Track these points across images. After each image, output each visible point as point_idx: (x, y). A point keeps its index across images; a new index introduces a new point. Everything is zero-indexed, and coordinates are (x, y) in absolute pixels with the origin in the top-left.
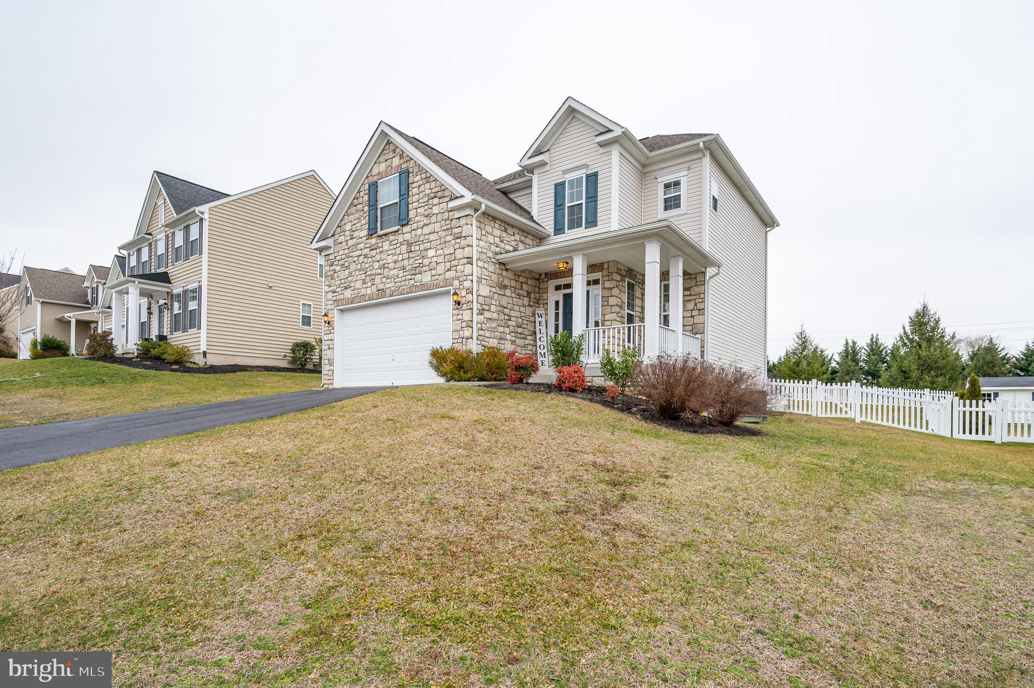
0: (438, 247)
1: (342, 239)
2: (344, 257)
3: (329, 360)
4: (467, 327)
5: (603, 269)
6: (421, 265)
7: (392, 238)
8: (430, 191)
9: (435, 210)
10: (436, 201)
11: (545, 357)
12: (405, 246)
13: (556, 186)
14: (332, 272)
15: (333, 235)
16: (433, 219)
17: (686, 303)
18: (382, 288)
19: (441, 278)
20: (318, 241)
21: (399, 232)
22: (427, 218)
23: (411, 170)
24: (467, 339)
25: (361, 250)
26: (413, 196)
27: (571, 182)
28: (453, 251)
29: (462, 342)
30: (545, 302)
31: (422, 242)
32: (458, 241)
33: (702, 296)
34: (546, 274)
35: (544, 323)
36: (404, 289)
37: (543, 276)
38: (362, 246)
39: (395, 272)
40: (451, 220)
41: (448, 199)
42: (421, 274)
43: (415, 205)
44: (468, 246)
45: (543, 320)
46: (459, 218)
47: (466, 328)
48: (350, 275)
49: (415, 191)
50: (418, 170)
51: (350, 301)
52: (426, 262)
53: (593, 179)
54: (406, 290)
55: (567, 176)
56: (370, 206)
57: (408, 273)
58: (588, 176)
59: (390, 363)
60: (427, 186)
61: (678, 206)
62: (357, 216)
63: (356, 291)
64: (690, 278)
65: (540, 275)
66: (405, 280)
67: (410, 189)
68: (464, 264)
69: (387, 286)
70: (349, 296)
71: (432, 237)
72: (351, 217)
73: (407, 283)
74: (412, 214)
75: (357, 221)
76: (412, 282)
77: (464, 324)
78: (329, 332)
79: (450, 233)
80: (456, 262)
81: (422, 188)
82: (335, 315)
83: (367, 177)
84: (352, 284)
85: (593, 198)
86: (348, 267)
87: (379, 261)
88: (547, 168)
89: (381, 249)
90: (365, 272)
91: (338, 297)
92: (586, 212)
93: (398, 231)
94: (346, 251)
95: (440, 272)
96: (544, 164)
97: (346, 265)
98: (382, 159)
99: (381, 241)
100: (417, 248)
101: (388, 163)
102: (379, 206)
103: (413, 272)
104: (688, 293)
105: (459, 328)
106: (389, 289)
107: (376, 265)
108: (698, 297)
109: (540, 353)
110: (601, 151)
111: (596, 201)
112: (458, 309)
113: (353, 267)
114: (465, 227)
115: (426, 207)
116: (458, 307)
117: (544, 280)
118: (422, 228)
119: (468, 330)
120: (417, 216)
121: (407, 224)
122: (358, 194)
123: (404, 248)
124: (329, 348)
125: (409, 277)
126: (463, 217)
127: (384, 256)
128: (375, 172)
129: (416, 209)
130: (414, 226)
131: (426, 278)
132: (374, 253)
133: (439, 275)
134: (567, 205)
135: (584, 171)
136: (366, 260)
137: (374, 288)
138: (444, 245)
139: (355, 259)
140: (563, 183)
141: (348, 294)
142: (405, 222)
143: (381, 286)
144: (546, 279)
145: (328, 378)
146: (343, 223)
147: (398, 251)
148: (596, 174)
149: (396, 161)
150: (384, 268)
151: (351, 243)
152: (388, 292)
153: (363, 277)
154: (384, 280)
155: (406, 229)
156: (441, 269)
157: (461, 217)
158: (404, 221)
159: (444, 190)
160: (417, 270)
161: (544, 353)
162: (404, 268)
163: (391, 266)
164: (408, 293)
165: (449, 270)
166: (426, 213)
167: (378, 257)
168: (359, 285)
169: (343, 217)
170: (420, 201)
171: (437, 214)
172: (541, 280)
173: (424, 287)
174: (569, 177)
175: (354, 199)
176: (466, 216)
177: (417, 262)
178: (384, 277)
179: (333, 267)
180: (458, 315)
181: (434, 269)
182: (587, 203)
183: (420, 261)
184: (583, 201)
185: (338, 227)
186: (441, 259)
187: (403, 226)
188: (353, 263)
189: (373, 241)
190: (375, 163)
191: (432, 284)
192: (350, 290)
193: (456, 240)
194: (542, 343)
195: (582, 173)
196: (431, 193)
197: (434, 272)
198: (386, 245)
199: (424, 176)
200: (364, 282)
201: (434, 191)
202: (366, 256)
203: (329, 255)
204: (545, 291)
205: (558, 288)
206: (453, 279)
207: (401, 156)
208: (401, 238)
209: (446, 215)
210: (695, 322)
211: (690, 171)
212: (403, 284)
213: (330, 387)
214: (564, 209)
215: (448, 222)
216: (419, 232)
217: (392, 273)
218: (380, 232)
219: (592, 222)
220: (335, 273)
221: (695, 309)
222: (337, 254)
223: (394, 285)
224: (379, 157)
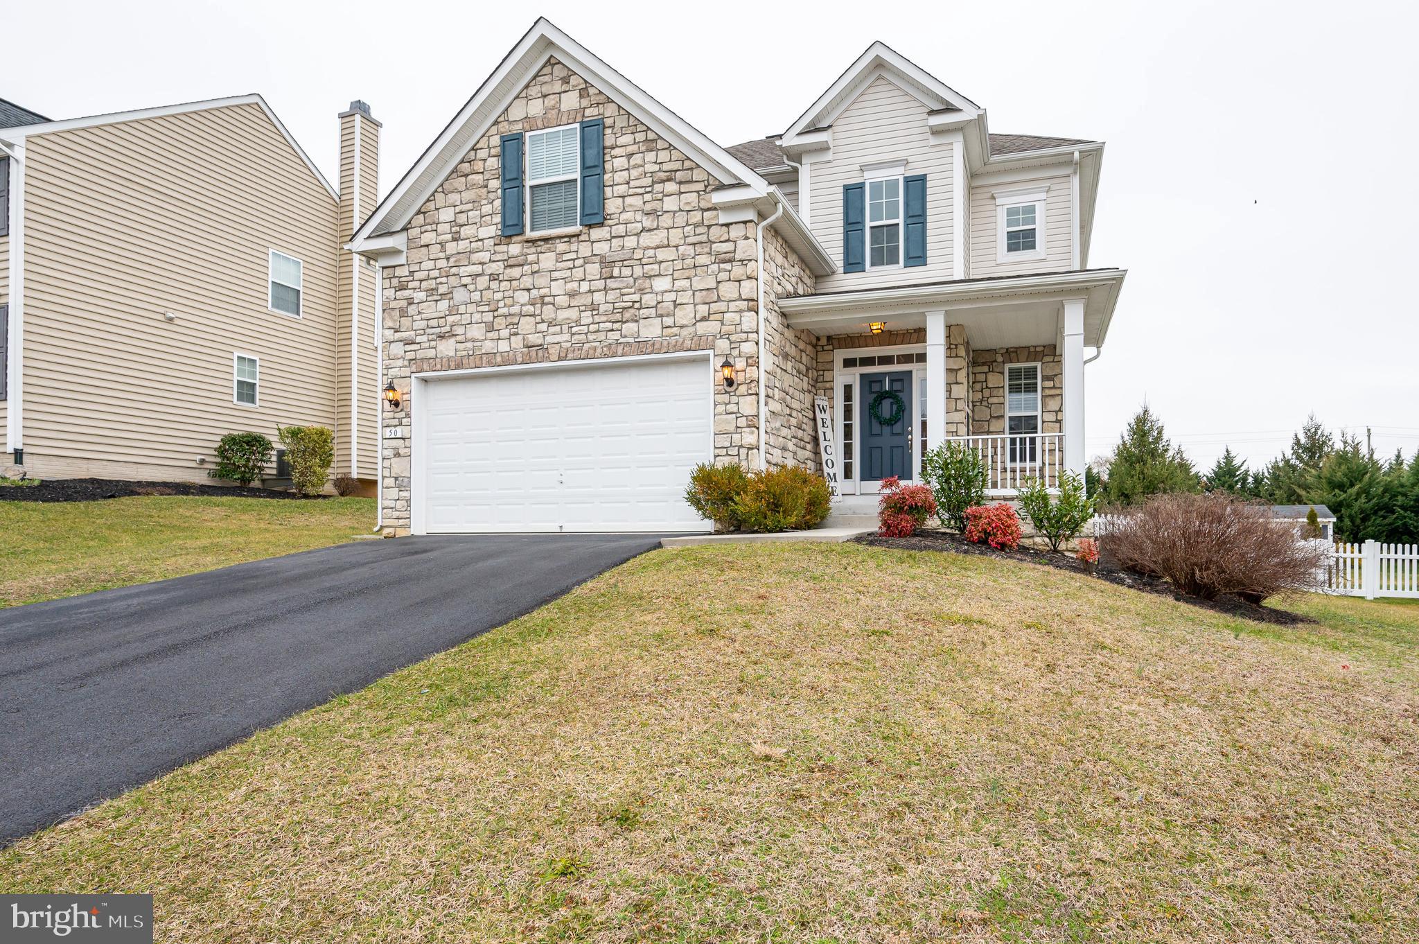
0: (676, 275)
1: (428, 238)
2: (435, 273)
3: (396, 479)
4: (749, 426)
6: (637, 305)
7: (561, 247)
8: (656, 168)
9: (670, 204)
10: (671, 187)
11: (836, 481)
12: (597, 265)
13: (847, 189)
14: (404, 303)
15: (405, 229)
16: (666, 221)
17: (1047, 400)
18: (539, 342)
19: (685, 332)
20: (369, 237)
21: (581, 238)
22: (651, 217)
23: (608, 122)
24: (750, 449)
25: (483, 264)
26: (614, 171)
27: (876, 187)
28: (714, 285)
29: (738, 455)
30: (828, 385)
31: (638, 262)
32: (727, 266)
34: (829, 338)
35: (828, 423)
36: (595, 349)
37: (824, 341)
38: (485, 256)
39: (573, 314)
40: (709, 227)
41: (700, 187)
42: (636, 321)
43: (622, 189)
44: (749, 278)
45: (827, 416)
46: (727, 225)
47: (748, 430)
48: (453, 310)
49: (620, 163)
50: (625, 124)
51: (452, 364)
52: (649, 299)
53: (917, 186)
54: (599, 351)
55: (867, 175)
56: (505, 181)
57: (604, 318)
58: (908, 181)
59: (554, 488)
60: (651, 156)
61: (1031, 246)
62: (467, 195)
63: (469, 345)
64: (1053, 362)
65: (818, 339)
66: (598, 331)
67: (607, 158)
68: (741, 311)
69: (549, 339)
70: (452, 354)
71: (662, 254)
72: (454, 198)
73: (602, 336)
74: (612, 206)
75: (470, 206)
76: (616, 335)
77: (742, 422)
78: (396, 422)
79: (707, 250)
80: (722, 306)
81: (637, 159)
82: (412, 390)
83: (496, 123)
84: (460, 330)
85: (917, 217)
86: (448, 295)
87: (528, 290)
88: (829, 156)
89: (536, 268)
90: (493, 307)
91: (420, 354)
92: (907, 239)
93: (578, 235)
94: (442, 263)
95: (685, 322)
96: (823, 148)
97: (440, 291)
98: (534, 91)
99: (533, 250)
100: (626, 272)
101: (550, 101)
102: (529, 183)
103: (618, 317)
104: (1050, 384)
105: (732, 428)
106: (557, 346)
107: (522, 297)
109: (828, 474)
110: (933, 141)
111: (924, 223)
112: (726, 392)
113: (460, 295)
114: (741, 243)
115: (648, 197)
116: (728, 389)
117: (826, 348)
118: (638, 235)
119: (752, 433)
120: (624, 210)
121: (601, 225)
122: (473, 153)
123: (594, 269)
124: (397, 455)
125: (609, 325)
126: (736, 223)
127: (541, 281)
128: (517, 113)
129: (623, 197)
130: (621, 229)
131: (651, 330)
132: (516, 272)
133: (682, 327)
134: (868, 224)
135: (901, 170)
136: (494, 285)
137: (517, 342)
138: (692, 272)
139: (465, 281)
140: (861, 187)
141: (447, 348)
142: (598, 219)
143: (535, 339)
144: (830, 347)
145: (396, 514)
146: (431, 205)
147: (578, 273)
148: (922, 179)
149: (571, 101)
150: (543, 304)
151: (451, 248)
152: (554, 351)
153: (488, 317)
154: (543, 327)
155: (596, 233)
156: (684, 315)
157: (731, 224)
158: (594, 217)
159: (691, 169)
160: (626, 313)
161: (834, 474)
162: (594, 308)
163: (562, 300)
164: (606, 356)
165: (704, 319)
166: (648, 207)
167: (527, 282)
168: (476, 332)
169: (433, 195)
170: (632, 184)
171: (675, 212)
172: (819, 348)
173: (642, 346)
174: (871, 177)
175: (462, 161)
176: (745, 222)
177: (626, 298)
178: (543, 321)
179: (406, 293)
180: (726, 404)
181: (668, 315)
182: (907, 225)
183: (636, 297)
184: (901, 221)
185: (419, 212)
186: (686, 297)
187: (590, 226)
188: (462, 289)
189: (515, 249)
190: (517, 97)
191: (665, 343)
192: (452, 340)
193: (722, 266)
194: (829, 457)
195: (898, 174)
196: (660, 170)
197: (668, 321)
198: (547, 260)
199: (640, 137)
200: (490, 328)
201: (666, 167)
202: (494, 277)
203: (394, 267)
204: (828, 366)
205: (849, 363)
206: (715, 336)
207: (583, 93)
208: (585, 250)
209: (696, 217)
211: (1051, 194)
212: (591, 337)
213: (401, 533)
214: (862, 230)
215: (700, 230)
216: (631, 242)
217: (562, 315)
218: (529, 234)
219: (917, 257)
220: (409, 304)
221: (1061, 409)
222: (416, 268)
223: (569, 339)
224: (527, 86)
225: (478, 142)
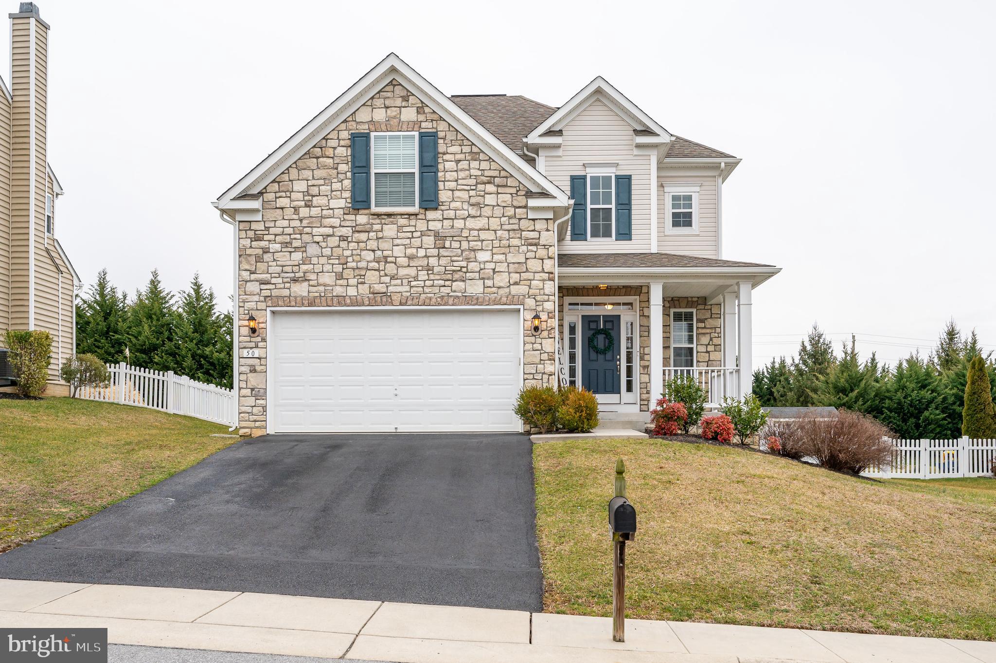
0: (495, 250)
1: (283, 202)
2: (290, 231)
3: (253, 389)
4: (550, 360)
5: (641, 293)
6: (464, 270)
7: (402, 221)
8: (479, 173)
9: (490, 200)
10: (490, 188)
12: (432, 238)
13: (573, 178)
14: (260, 252)
15: (261, 193)
16: (487, 211)
17: (700, 336)
18: (384, 290)
19: (501, 292)
20: (234, 199)
21: (419, 217)
22: (475, 208)
23: (441, 134)
24: (550, 375)
25: (333, 227)
26: (445, 171)
27: (595, 180)
28: (524, 261)
29: (542, 379)
30: (560, 323)
31: (465, 239)
32: (534, 248)
33: (718, 330)
34: (560, 288)
36: (430, 299)
38: (336, 222)
39: (412, 272)
40: (520, 219)
41: (514, 191)
42: (464, 281)
43: (453, 185)
44: (549, 258)
46: (534, 220)
48: (305, 261)
49: (450, 165)
50: (454, 138)
51: (306, 302)
52: (472, 266)
53: (625, 183)
54: (434, 300)
55: (588, 170)
56: (354, 166)
57: (438, 277)
58: (618, 178)
59: (390, 399)
60: (474, 164)
61: (689, 224)
62: (318, 173)
63: (322, 288)
64: (704, 309)
66: (433, 286)
67: (440, 160)
68: (544, 280)
69: (391, 289)
70: (306, 294)
71: (484, 235)
72: (307, 174)
73: (436, 290)
74: (444, 196)
75: (322, 182)
76: (448, 290)
77: (545, 356)
78: (254, 345)
79: (519, 235)
80: (529, 276)
81: (463, 165)
82: (266, 318)
83: (345, 121)
84: (313, 277)
85: (625, 205)
86: (303, 248)
87: (374, 251)
88: (560, 152)
89: (380, 235)
90: (342, 261)
91: (275, 293)
92: (617, 220)
93: (416, 215)
94: (297, 223)
95: (502, 284)
96: (557, 147)
97: (294, 245)
98: (378, 102)
99: (378, 221)
100: (456, 245)
101: (392, 112)
102: (373, 171)
103: (449, 277)
104: (702, 325)
105: (538, 361)
106: (399, 295)
107: (370, 256)
108: (714, 331)
110: (636, 152)
111: (630, 210)
112: (533, 335)
113: (312, 250)
114: (544, 234)
115: (472, 193)
116: (535, 334)
118: (464, 219)
120: (453, 200)
121: (436, 209)
122: (324, 141)
123: (429, 241)
124: (253, 371)
125: (442, 282)
126: (540, 219)
127: (383, 245)
128: (364, 116)
129: (453, 191)
130: (451, 214)
131: (475, 288)
132: (363, 236)
133: (499, 288)
134: (589, 206)
135: (613, 170)
136: (344, 244)
137: (364, 289)
138: (507, 250)
139: (317, 239)
140: (584, 178)
141: (300, 289)
142: (433, 205)
143: (381, 288)
144: (561, 295)
145: (253, 418)
146: (286, 177)
147: (416, 242)
148: (629, 178)
149: (409, 114)
150: (386, 262)
151: (304, 212)
152: (396, 298)
153: (338, 269)
154: (387, 279)
155: (431, 215)
156: (501, 280)
157: (537, 219)
158: (430, 202)
159: (506, 177)
160: (452, 275)
162: (429, 269)
163: (403, 261)
164: (439, 304)
165: (516, 283)
166: (473, 200)
167: (372, 244)
168: (328, 279)
169: (288, 169)
170: (460, 182)
171: (494, 206)
173: (468, 299)
174: (591, 172)
175: (314, 147)
176: (547, 219)
177: (455, 264)
178: (386, 275)
179: (263, 244)
180: (533, 344)
181: (488, 279)
182: (617, 210)
183: (464, 264)
184: (613, 206)
185: (274, 181)
186: (502, 267)
187: (426, 209)
188: (315, 245)
189: (362, 219)
190: (364, 105)
191: (487, 298)
192: (306, 284)
193: (530, 248)
194: (563, 376)
195: (611, 172)
196: (482, 175)
197: (489, 283)
198: (390, 230)
199: (466, 149)
200: (340, 276)
201: (487, 173)
202: (343, 238)
203: (250, 222)
204: (560, 309)
205: (573, 307)
206: (524, 296)
207: (420, 110)
208: (421, 225)
209: (510, 211)
210: (711, 359)
211: (702, 188)
212: (427, 290)
213: (258, 433)
214: (585, 210)
215: (512, 221)
216: (459, 224)
217: (402, 272)
218: (374, 209)
219: (625, 234)
220: (264, 252)
221: (711, 343)
222: (272, 224)
223: (409, 290)
224: (372, 98)
225: (329, 134)
